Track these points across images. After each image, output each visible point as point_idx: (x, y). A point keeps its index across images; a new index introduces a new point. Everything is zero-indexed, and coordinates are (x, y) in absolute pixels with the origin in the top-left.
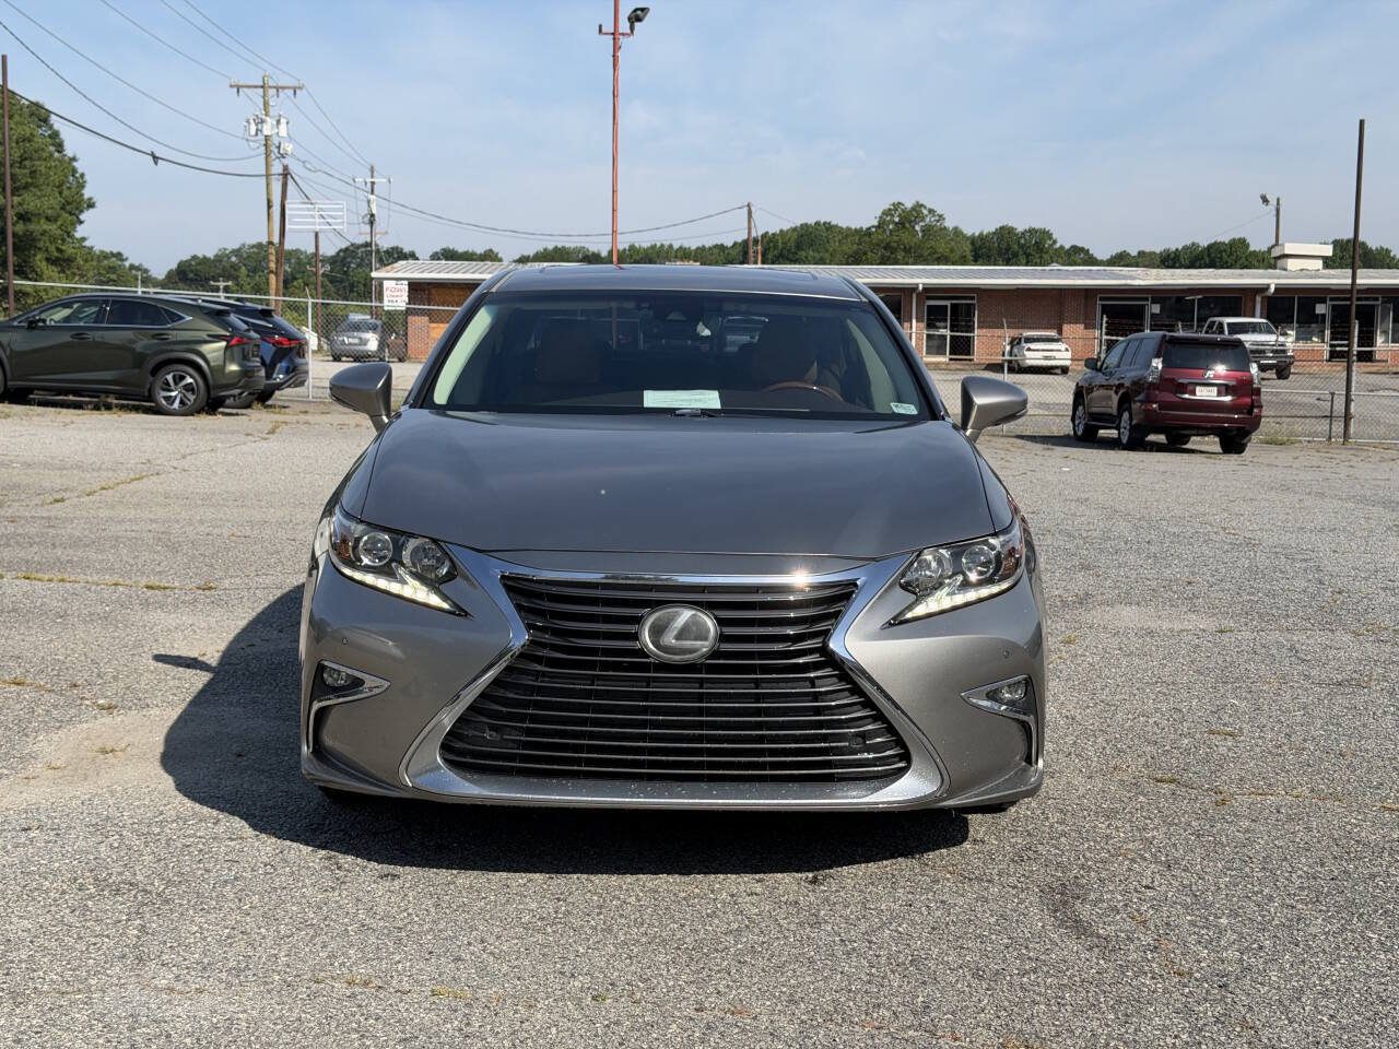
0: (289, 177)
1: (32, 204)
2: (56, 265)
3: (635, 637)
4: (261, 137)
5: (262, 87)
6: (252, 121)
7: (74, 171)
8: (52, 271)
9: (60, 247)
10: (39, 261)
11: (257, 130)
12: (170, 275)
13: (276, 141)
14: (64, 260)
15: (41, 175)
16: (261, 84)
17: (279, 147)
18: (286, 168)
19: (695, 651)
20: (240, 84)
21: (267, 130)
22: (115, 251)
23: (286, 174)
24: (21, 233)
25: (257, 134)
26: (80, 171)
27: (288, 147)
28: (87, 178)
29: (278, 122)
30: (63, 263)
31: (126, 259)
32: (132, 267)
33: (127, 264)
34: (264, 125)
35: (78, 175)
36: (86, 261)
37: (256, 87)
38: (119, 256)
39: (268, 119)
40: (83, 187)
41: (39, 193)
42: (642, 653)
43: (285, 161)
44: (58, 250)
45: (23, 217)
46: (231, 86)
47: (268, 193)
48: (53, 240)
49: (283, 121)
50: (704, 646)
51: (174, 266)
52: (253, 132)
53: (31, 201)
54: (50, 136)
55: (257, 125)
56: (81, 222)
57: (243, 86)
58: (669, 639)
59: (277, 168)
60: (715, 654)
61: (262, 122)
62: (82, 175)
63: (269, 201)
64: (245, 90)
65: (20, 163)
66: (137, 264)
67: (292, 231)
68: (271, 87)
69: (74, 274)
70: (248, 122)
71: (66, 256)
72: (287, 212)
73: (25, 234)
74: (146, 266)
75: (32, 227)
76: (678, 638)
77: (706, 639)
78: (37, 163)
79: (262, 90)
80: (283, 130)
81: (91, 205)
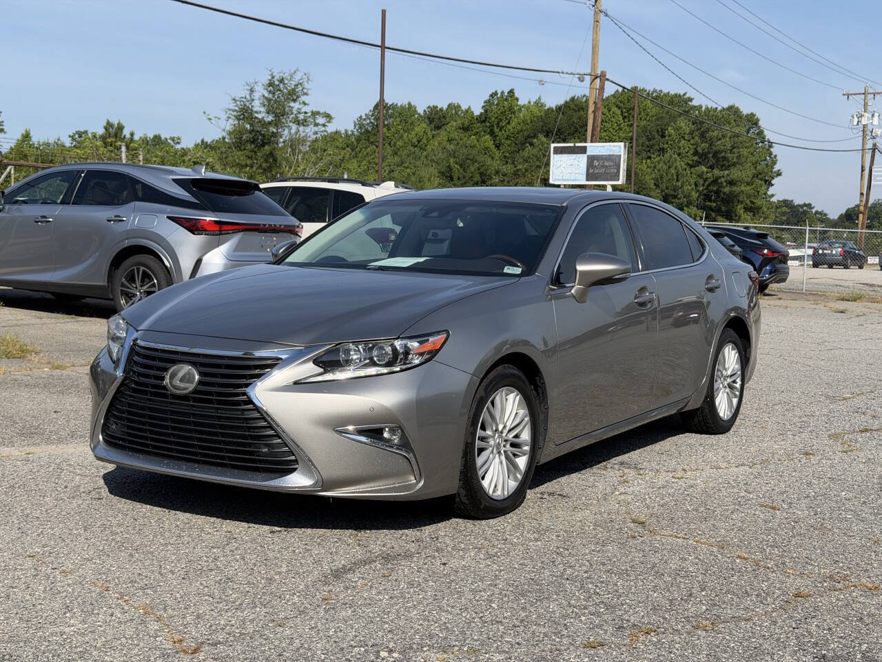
0: (876, 150)
1: (736, 174)
2: (751, 212)
3: (163, 379)
4: (861, 126)
5: (864, 94)
6: (855, 116)
7: (771, 154)
8: (748, 216)
9: (754, 201)
10: (740, 209)
11: (858, 122)
12: (841, 217)
13: (870, 128)
14: (755, 209)
15: (743, 157)
16: (863, 92)
17: (872, 132)
18: (875, 145)
19: (186, 389)
20: (850, 93)
21: (864, 121)
22: (807, 203)
23: (874, 148)
24: (728, 192)
25: (858, 124)
26: (774, 154)
27: (878, 132)
28: (778, 157)
29: (873, 115)
30: (753, 210)
31: (814, 207)
32: (817, 212)
33: (814, 211)
34: (863, 118)
35: (773, 156)
36: (768, 209)
37: (860, 94)
38: (809, 205)
39: (866, 114)
40: (775, 163)
41: (741, 168)
42: (165, 388)
43: (875, 141)
44: (751, 202)
45: (731, 183)
46: (844, 95)
47: (862, 162)
48: (749, 196)
49: (876, 115)
50: (191, 387)
51: (844, 212)
52: (855, 123)
53: (735, 173)
54: (758, 134)
55: (858, 118)
56: (772, 185)
57: (851, 94)
58: (177, 382)
59: (869, 145)
60: (195, 391)
61: (862, 116)
62: (775, 156)
63: (862, 167)
64: (854, 96)
65: (731, 151)
66: (820, 211)
67: (875, 186)
68: (870, 94)
69: (761, 217)
70: (853, 117)
71: (756, 205)
72: (873, 173)
73: (730, 193)
74: (825, 212)
75: (734, 188)
76: (181, 380)
77: (192, 382)
78: (741, 150)
79: (863, 96)
80: (876, 121)
81: (779, 174)
